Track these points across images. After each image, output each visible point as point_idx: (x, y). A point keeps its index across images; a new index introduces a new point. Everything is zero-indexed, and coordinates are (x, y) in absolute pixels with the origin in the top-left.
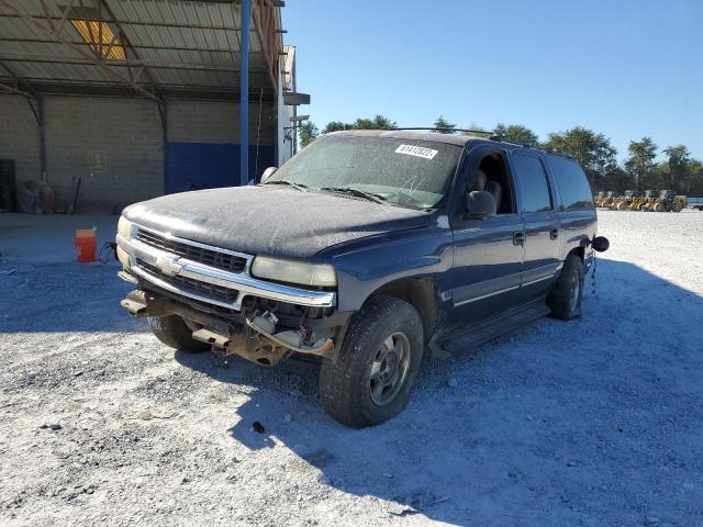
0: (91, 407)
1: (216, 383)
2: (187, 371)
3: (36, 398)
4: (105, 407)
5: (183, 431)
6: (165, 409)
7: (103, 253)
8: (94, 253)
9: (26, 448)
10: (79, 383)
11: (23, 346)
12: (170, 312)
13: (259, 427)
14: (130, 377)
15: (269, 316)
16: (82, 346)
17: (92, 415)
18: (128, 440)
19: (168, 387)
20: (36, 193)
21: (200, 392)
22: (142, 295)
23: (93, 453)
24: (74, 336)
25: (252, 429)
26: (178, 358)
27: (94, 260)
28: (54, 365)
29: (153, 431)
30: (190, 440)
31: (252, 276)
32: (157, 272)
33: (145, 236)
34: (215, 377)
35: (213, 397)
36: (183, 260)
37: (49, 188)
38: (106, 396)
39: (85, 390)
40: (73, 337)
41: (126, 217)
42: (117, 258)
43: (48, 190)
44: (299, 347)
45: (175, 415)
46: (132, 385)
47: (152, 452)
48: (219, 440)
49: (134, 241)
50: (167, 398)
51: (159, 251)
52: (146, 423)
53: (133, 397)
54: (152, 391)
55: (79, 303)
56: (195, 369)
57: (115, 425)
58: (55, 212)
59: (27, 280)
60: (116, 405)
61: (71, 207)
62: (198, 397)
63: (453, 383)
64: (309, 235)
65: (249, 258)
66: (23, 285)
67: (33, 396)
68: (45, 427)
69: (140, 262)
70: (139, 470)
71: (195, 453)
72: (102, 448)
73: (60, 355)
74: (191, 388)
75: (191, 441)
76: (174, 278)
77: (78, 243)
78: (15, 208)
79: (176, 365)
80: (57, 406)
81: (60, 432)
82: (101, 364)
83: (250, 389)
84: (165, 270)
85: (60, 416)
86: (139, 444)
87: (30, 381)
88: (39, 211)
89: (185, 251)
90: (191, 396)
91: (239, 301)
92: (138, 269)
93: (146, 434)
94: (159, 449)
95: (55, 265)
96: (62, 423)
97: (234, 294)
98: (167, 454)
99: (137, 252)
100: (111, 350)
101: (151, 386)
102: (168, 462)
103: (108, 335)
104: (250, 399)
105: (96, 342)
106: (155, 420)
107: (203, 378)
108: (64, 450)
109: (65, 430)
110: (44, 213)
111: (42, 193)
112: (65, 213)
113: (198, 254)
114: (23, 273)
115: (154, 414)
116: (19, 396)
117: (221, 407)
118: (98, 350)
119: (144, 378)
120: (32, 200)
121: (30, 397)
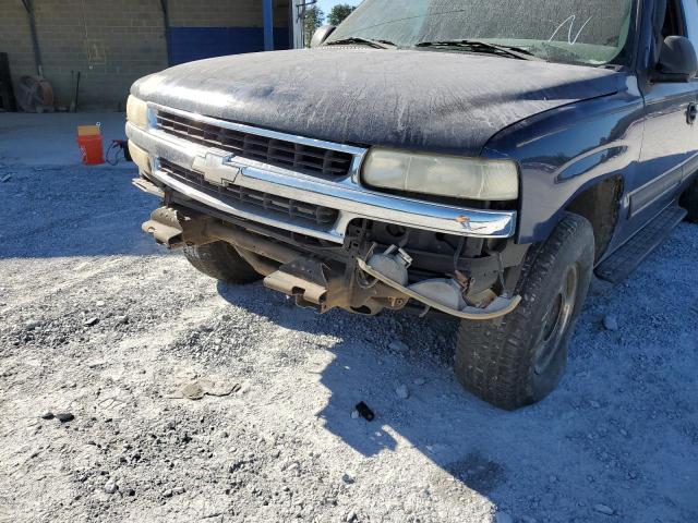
0: (115, 378)
1: (282, 331)
2: (238, 312)
3: (36, 363)
4: (133, 377)
5: (254, 419)
6: (219, 379)
7: (112, 153)
8: (101, 154)
9: (20, 460)
10: (95, 337)
11: (19, 277)
12: (214, 238)
13: (365, 411)
14: (163, 325)
15: (395, 253)
16: (96, 276)
17: (117, 391)
18: (173, 440)
19: (218, 341)
20: (33, 89)
21: (263, 347)
22: (172, 214)
23: (123, 470)
24: (84, 262)
25: (355, 414)
26: (224, 291)
27: (102, 162)
28: (59, 308)
29: (209, 420)
30: (267, 437)
31: (364, 184)
32: (196, 179)
33: (171, 122)
34: (280, 321)
35: (283, 355)
36: (239, 160)
37: (47, 83)
38: (133, 358)
39: (104, 347)
40: (83, 264)
41: (138, 95)
42: (128, 157)
43: (46, 86)
44: (460, 309)
45: (236, 388)
46: (168, 339)
47: (213, 463)
48: (310, 436)
49: (154, 131)
50: (220, 358)
51: (195, 145)
52: (196, 406)
53: (171, 359)
54: (196, 348)
55: (87, 216)
56: (250, 310)
57: (151, 411)
58: (57, 111)
59: (25, 188)
60: (149, 374)
61: (73, 105)
62: (262, 356)
63: (612, 323)
64: (461, 107)
65: (358, 154)
66: (19, 195)
67: (31, 359)
68: (50, 417)
69: (165, 163)
70: (199, 502)
71: (279, 464)
72: (137, 457)
73: (68, 291)
74: (251, 342)
75: (270, 440)
76: (224, 189)
77: (82, 141)
78: (14, 107)
79: (222, 303)
80: (66, 375)
81: (73, 426)
82: (122, 305)
83: (333, 341)
84: (208, 177)
85: (71, 394)
86: (191, 445)
87: (27, 337)
88: (39, 109)
89: (240, 144)
90: (254, 354)
91: (342, 227)
92: (163, 176)
93: (199, 425)
94: (224, 458)
95: (58, 169)
96: (75, 410)
97: (332, 216)
98: (237, 466)
99: (160, 148)
100: (133, 282)
101: (194, 341)
102: (242, 484)
103: (127, 259)
104: (335, 356)
105: (112, 271)
106: (208, 400)
107: (265, 324)
108: (80, 463)
109: (79, 422)
110: (45, 111)
111: (40, 88)
112: (67, 111)
113: (265, 149)
114: (21, 179)
115: (206, 390)
116: (11, 361)
117: (299, 372)
118: (115, 283)
119: (182, 326)
120: (30, 98)
121: (28, 362)
